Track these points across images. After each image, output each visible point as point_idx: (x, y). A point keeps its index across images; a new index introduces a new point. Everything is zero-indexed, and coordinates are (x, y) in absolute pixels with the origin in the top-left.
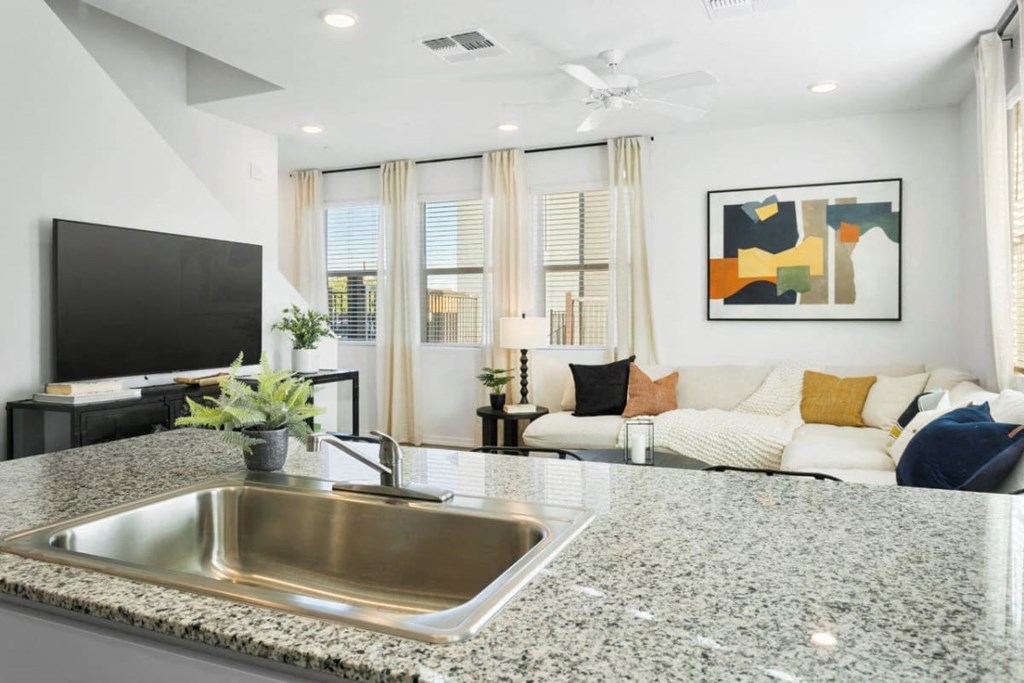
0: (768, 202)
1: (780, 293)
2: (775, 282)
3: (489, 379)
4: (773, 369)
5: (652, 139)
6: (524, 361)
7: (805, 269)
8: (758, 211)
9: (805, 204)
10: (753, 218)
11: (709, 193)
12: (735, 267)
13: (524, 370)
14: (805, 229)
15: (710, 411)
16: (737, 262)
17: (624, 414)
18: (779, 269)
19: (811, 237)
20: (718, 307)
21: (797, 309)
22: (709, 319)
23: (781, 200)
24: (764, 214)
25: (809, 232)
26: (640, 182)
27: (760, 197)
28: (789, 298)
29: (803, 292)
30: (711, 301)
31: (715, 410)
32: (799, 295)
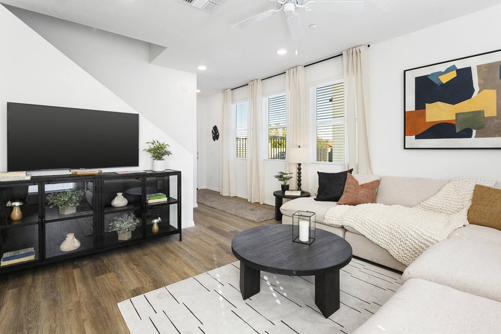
0: (448, 70)
1: (458, 130)
2: (454, 123)
3: (281, 177)
4: (449, 182)
5: (369, 46)
6: (299, 169)
7: (481, 113)
8: (440, 77)
9: (479, 68)
10: (437, 82)
11: (405, 71)
12: (424, 115)
13: (299, 173)
14: (480, 85)
15: (394, 207)
16: (425, 111)
17: (339, 202)
18: (457, 115)
19: (485, 91)
20: (411, 140)
21: (473, 141)
22: (405, 148)
23: (458, 68)
24: (445, 79)
25: (482, 87)
26: (361, 72)
27: (442, 68)
28: (467, 134)
29: (477, 129)
30: (406, 137)
31: (398, 205)
32: (474, 132)
